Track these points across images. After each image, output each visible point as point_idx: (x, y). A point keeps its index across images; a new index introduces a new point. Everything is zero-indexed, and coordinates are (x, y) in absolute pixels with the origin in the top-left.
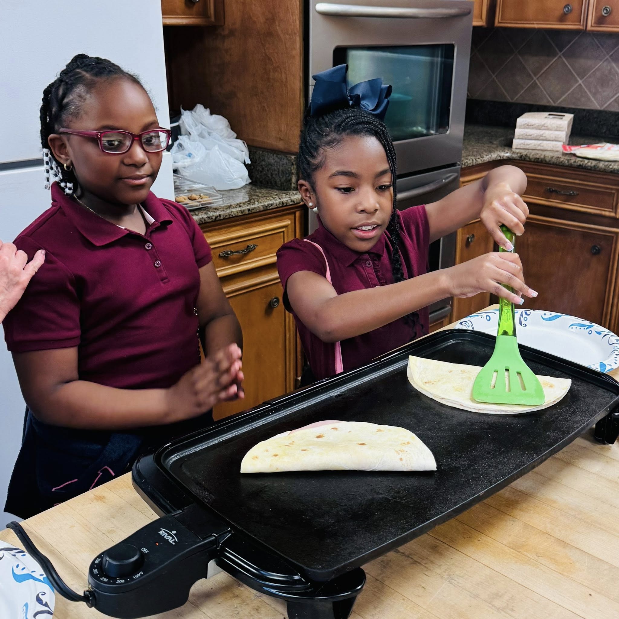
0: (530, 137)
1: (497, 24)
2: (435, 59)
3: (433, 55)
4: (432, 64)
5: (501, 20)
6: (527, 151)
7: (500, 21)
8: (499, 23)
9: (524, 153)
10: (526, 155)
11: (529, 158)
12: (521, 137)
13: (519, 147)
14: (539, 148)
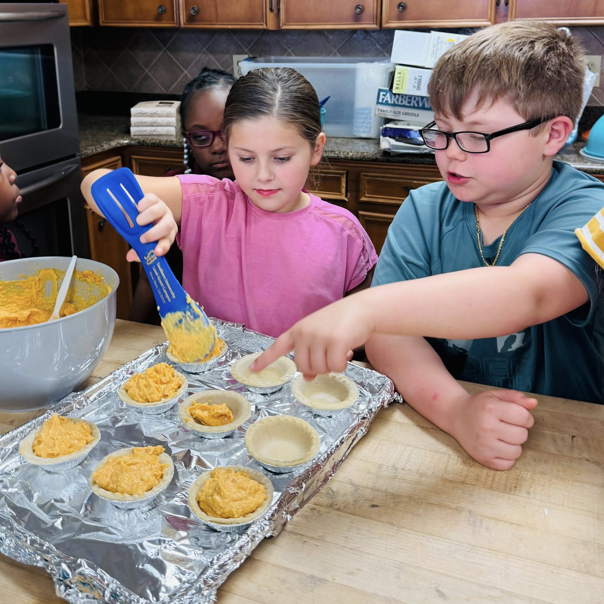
0: (145, 124)
1: (101, 24)
2: (36, 56)
3: (32, 53)
4: (33, 61)
5: (105, 19)
6: (145, 137)
7: (104, 21)
8: (103, 22)
9: (141, 139)
10: (143, 141)
11: (146, 143)
12: (137, 125)
13: (136, 134)
14: (155, 133)
